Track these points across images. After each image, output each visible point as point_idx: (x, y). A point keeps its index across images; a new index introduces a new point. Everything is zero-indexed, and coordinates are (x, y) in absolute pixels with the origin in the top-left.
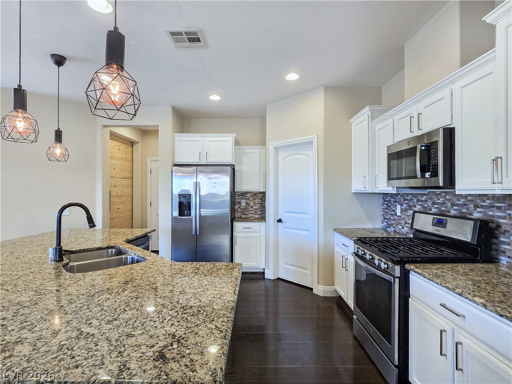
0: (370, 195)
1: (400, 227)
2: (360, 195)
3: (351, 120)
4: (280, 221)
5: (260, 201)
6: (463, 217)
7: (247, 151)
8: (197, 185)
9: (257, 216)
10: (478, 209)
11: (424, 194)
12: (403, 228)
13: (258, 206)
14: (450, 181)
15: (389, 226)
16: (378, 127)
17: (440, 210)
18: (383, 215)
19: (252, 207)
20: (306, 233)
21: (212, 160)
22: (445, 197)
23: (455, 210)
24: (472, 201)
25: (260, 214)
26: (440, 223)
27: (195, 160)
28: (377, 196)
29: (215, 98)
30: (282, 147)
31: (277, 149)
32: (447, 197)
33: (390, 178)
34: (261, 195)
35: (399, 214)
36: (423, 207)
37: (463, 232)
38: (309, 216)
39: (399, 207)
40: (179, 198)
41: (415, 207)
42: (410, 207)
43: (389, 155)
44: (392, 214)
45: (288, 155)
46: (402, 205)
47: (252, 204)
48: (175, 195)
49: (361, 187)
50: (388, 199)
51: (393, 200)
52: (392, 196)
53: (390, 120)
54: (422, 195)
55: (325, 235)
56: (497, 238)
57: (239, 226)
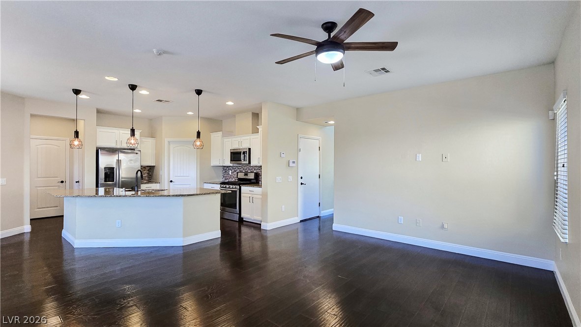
0: (219, 167)
1: (231, 179)
2: (215, 167)
3: (211, 134)
4: (171, 181)
5: (148, 172)
6: (252, 172)
7: (144, 140)
8: (119, 162)
9: (145, 181)
10: (255, 170)
13: (146, 175)
14: (250, 162)
15: (226, 179)
16: (225, 140)
17: (245, 171)
18: (223, 175)
20: (188, 186)
23: (250, 171)
25: (148, 180)
26: (246, 174)
30: (172, 142)
31: (170, 142)
33: (231, 161)
34: (148, 168)
35: (230, 174)
36: (240, 170)
37: (251, 176)
38: (189, 178)
39: (230, 171)
40: (105, 170)
41: (237, 171)
42: (235, 171)
43: (231, 152)
44: (227, 175)
45: (176, 146)
46: (232, 170)
48: (102, 169)
49: (218, 164)
50: (225, 168)
51: (227, 169)
52: (227, 167)
53: (230, 140)
54: (240, 166)
55: (200, 185)
56: (259, 177)
57: (144, 186)
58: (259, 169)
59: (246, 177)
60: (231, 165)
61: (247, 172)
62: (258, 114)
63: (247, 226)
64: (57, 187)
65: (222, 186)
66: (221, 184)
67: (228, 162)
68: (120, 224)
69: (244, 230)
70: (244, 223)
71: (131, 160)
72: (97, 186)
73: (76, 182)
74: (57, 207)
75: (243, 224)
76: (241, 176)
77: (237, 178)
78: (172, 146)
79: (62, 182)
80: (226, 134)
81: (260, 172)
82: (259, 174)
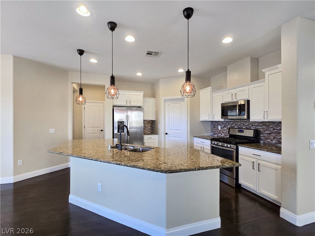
0: (208, 122)
1: (221, 134)
2: (203, 122)
3: (200, 91)
4: (166, 134)
7: (147, 100)
8: (127, 116)
9: (149, 132)
10: (253, 126)
11: (232, 122)
12: (222, 135)
13: (150, 127)
14: (248, 118)
15: (215, 134)
16: (214, 95)
17: (239, 127)
18: (211, 130)
19: (147, 128)
20: (180, 138)
21: (133, 104)
22: (240, 122)
23: (244, 127)
24: (251, 124)
25: (151, 131)
26: (240, 131)
27: (124, 104)
28: (209, 122)
29: (139, 74)
30: (167, 100)
31: (165, 100)
32: (241, 123)
33: (222, 115)
34: (151, 122)
35: (220, 129)
36: (231, 126)
37: (249, 133)
38: (181, 131)
40: (118, 123)
41: (227, 126)
42: (225, 126)
43: (222, 107)
44: (216, 129)
45: (170, 103)
46: (221, 126)
47: (147, 127)
48: (116, 122)
49: (207, 119)
50: (214, 124)
51: (216, 124)
52: (216, 122)
53: (221, 94)
54: (231, 122)
55: (190, 139)
56: (260, 135)
57: (146, 137)
58: (260, 126)
59: (242, 134)
60: (222, 120)
61: (241, 128)
62: (258, 59)
63: (246, 196)
64: (99, 134)
65: (213, 142)
66: (211, 140)
67: (218, 117)
68: (101, 188)
69: (242, 200)
70: (242, 190)
71: (137, 116)
75: (240, 192)
76: (234, 132)
77: (229, 134)
78: (167, 104)
79: (102, 131)
80: (215, 90)
81: (262, 129)
82: (260, 131)
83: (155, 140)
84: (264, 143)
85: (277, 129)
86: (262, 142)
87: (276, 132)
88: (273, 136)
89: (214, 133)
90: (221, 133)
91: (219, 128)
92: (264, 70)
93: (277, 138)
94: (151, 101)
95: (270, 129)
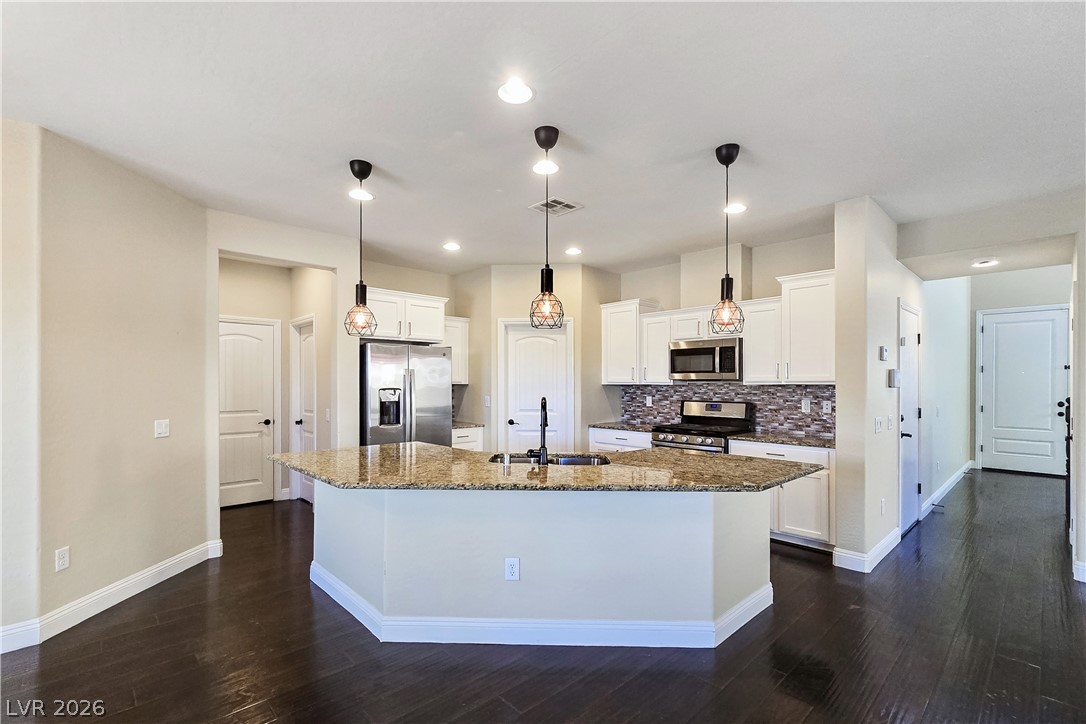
1: (652, 418)
2: (609, 387)
3: (602, 306)
4: (511, 422)
6: (732, 402)
8: (410, 375)
12: (656, 418)
15: (633, 418)
16: (646, 320)
17: (702, 398)
18: (623, 408)
21: (416, 335)
26: (714, 407)
27: (391, 333)
30: (512, 325)
31: (507, 327)
33: (673, 371)
35: (649, 404)
36: (682, 397)
37: (736, 412)
38: (557, 414)
39: (650, 398)
42: (666, 398)
43: (672, 351)
44: (639, 406)
45: (523, 336)
46: (653, 397)
48: (374, 389)
49: (625, 379)
51: (639, 392)
52: (637, 387)
53: (666, 318)
54: (681, 386)
55: (582, 433)
56: (754, 414)
57: (455, 433)
58: (755, 394)
59: (716, 414)
62: (751, 249)
64: (257, 435)
65: (661, 436)
66: (653, 431)
67: (659, 373)
68: (516, 569)
71: (434, 371)
72: (363, 442)
73: (297, 423)
74: (256, 480)
76: (695, 409)
77: (682, 413)
78: (512, 336)
79: (267, 422)
80: (648, 306)
81: (759, 401)
82: (755, 406)
83: (474, 444)
84: (765, 432)
85: (792, 401)
86: (759, 429)
87: (790, 408)
88: (783, 414)
89: (632, 416)
90: (652, 415)
91: (649, 401)
92: (779, 279)
93: (792, 419)
94: (460, 325)
95: (777, 400)
